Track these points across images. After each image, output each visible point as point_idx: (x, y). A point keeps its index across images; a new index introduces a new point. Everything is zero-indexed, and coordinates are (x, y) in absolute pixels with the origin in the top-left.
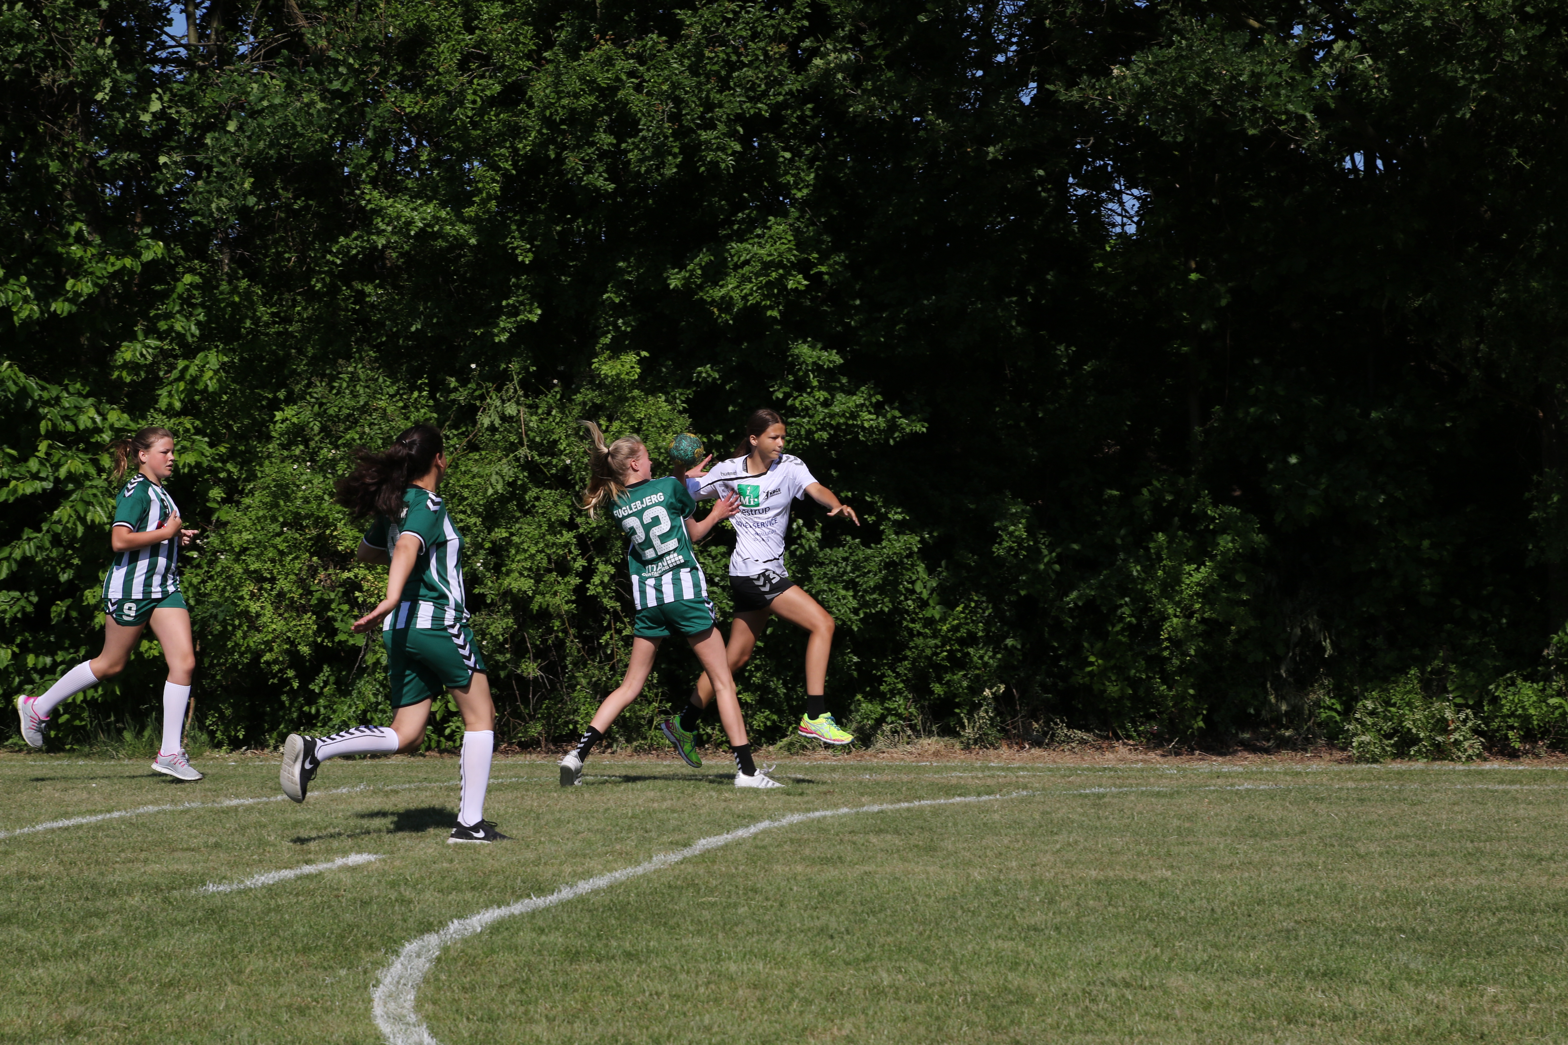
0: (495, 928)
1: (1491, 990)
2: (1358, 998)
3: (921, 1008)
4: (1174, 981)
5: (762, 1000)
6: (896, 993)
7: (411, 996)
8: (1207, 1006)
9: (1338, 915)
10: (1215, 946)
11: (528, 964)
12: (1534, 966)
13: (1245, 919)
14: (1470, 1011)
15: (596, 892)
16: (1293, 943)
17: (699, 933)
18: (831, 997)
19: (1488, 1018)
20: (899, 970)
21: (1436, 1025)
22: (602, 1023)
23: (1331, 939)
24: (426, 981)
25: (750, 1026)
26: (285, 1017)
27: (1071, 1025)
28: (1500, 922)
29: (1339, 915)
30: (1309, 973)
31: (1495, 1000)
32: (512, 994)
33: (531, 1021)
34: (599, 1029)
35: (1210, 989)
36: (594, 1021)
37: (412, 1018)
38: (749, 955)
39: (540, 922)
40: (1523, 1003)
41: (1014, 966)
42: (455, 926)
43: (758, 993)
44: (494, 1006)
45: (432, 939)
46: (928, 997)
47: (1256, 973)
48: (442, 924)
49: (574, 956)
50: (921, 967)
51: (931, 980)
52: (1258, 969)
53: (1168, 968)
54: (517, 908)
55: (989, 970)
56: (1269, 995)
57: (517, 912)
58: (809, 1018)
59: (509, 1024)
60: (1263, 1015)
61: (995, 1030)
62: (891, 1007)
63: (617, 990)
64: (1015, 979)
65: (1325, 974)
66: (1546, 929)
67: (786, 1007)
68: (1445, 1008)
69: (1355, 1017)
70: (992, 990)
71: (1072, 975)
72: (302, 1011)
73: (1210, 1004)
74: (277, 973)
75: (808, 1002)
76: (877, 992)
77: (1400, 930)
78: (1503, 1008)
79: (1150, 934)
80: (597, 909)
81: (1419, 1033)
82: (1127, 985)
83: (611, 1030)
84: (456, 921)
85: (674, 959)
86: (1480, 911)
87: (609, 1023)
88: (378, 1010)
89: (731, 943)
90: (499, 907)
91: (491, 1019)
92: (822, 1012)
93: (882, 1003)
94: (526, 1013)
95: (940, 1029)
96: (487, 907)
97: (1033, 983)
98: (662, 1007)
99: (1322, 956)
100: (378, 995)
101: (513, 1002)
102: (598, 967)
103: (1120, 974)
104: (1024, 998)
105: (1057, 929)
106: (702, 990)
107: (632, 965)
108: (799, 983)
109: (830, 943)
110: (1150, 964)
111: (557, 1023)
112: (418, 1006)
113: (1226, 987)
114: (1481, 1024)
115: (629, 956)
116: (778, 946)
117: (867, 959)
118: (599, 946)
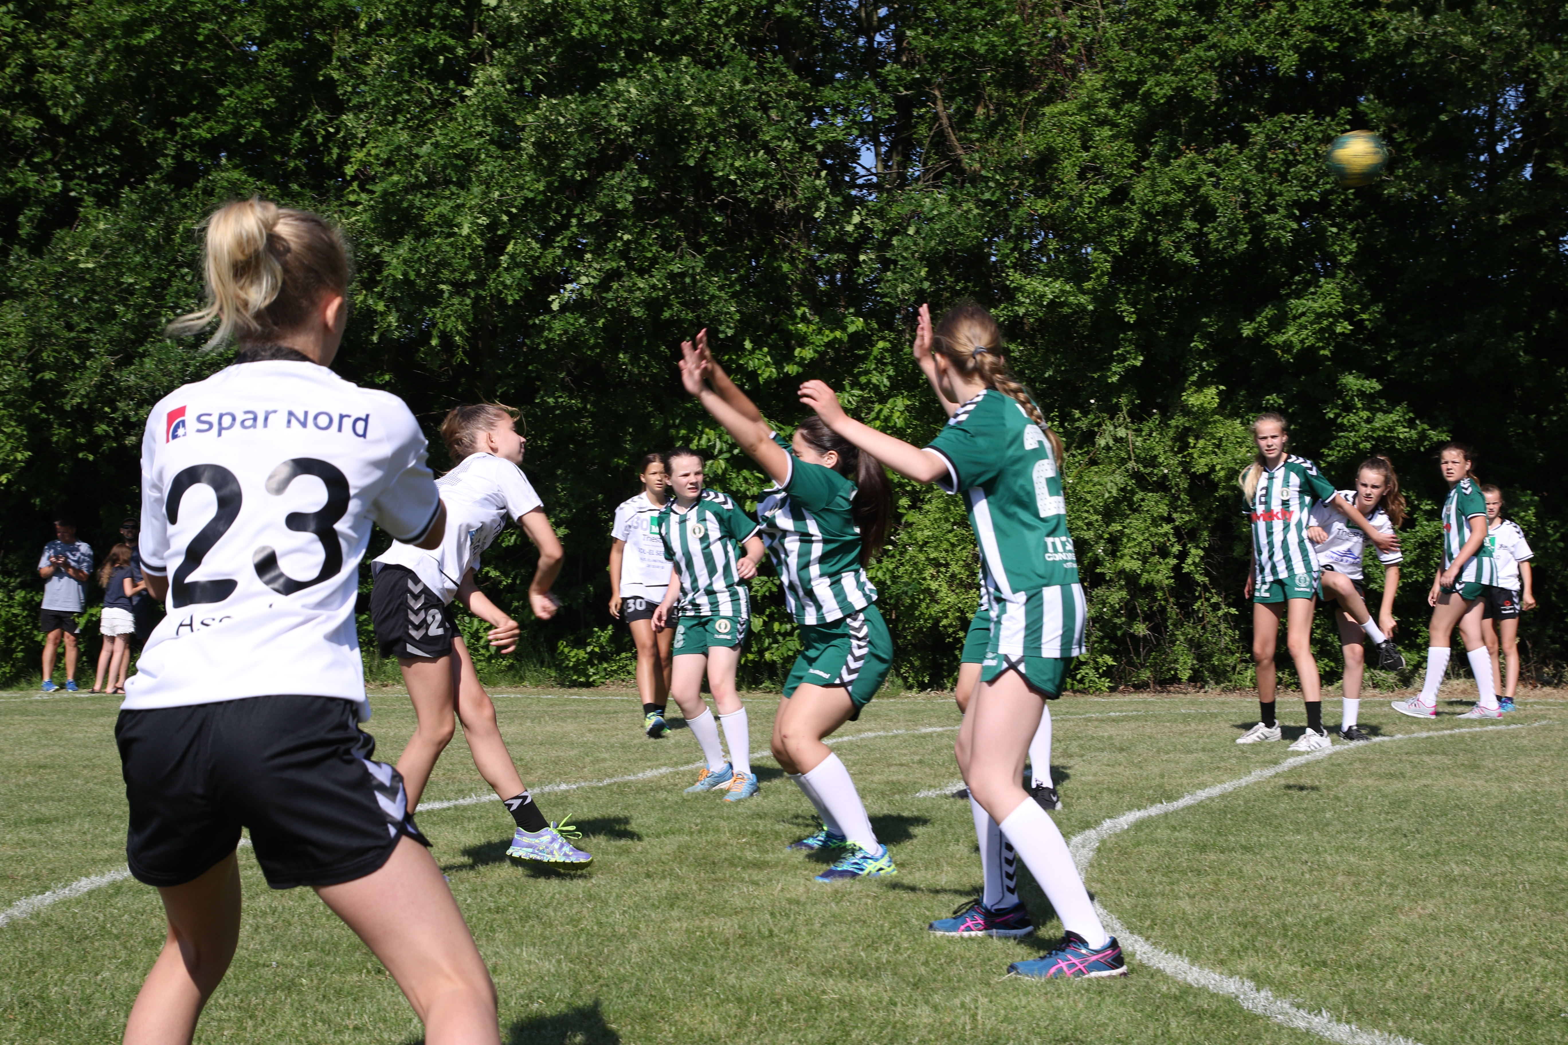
0: (1139, 826)
3: (1488, 893)
5: (1356, 885)
6: (1466, 880)
11: (1167, 853)
15: (1212, 799)
17: (1298, 832)
18: (1412, 883)
20: (1465, 862)
22: (1232, 900)
24: (1092, 865)
25: (1351, 905)
32: (1159, 877)
33: (1177, 897)
34: (1231, 905)
36: (1226, 899)
38: (1340, 849)
39: (1173, 822)
41: (1561, 861)
42: (1107, 823)
43: (1353, 879)
44: (1146, 886)
45: (1091, 833)
46: (1492, 885)
48: (1098, 823)
49: (1203, 848)
50: (1482, 860)
51: (1493, 871)
54: (1155, 810)
55: (1541, 862)
57: (1153, 814)
58: (1397, 900)
59: (1160, 900)
61: (1554, 911)
62: (1461, 892)
63: (1239, 874)
67: (1377, 890)
70: (1546, 879)
75: (1395, 887)
76: (1450, 880)
80: (1214, 812)
83: (1242, 905)
84: (1107, 820)
85: (1281, 851)
87: (1238, 900)
89: (1326, 839)
90: (1139, 810)
91: (1146, 895)
92: (1407, 895)
93: (1455, 889)
94: (1172, 890)
95: (1506, 910)
96: (1130, 808)
98: (1277, 888)
101: (1161, 883)
102: (1222, 857)
106: (1307, 876)
107: (1248, 856)
108: (1384, 872)
109: (1404, 841)
111: (1197, 899)
115: (1246, 849)
116: (1363, 842)
117: (1437, 854)
118: (1221, 840)
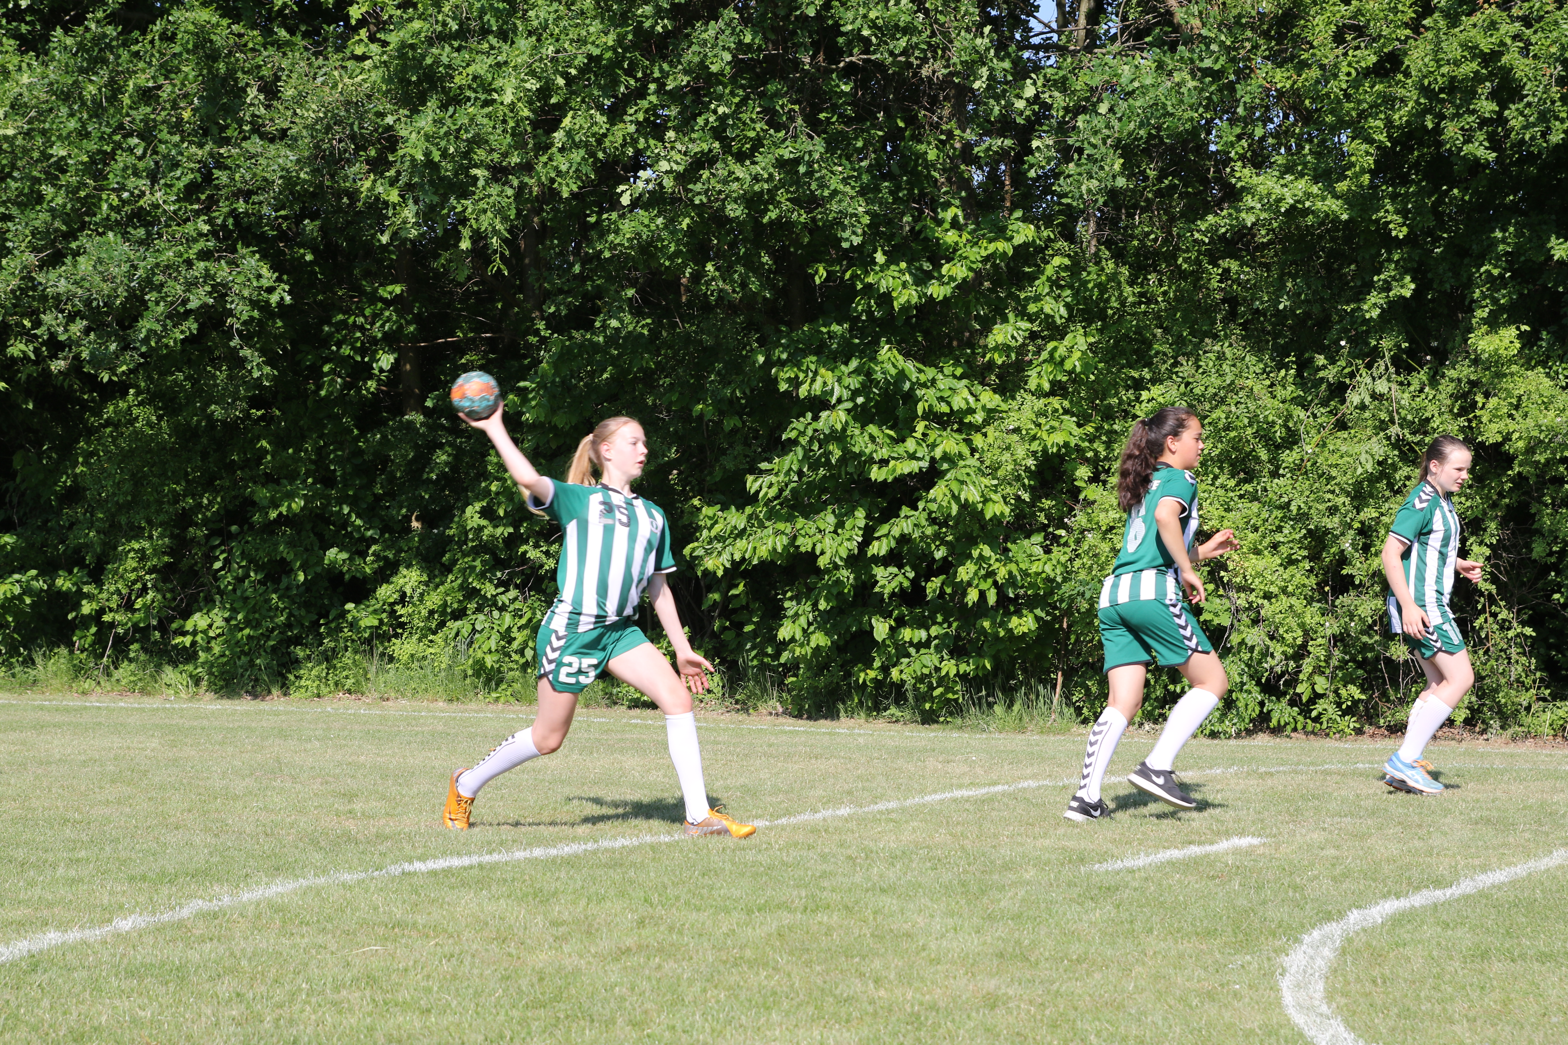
0: (1397, 920)
7: (1321, 986)
15: (1499, 887)
24: (1333, 971)
26: (1195, 1001)
33: (1450, 1020)
37: (1324, 1008)
39: (1444, 917)
42: (1354, 916)
45: (1334, 929)
48: (1341, 915)
54: (1418, 900)
57: (1417, 905)
72: (1211, 996)
74: (1181, 956)
80: (1502, 906)
84: (1355, 911)
88: (1288, 998)
90: (1398, 898)
94: (1444, 1009)
96: (1385, 897)
100: (1286, 984)
101: (1428, 999)
111: (1478, 1024)
112: (1330, 996)
118: (1510, 944)
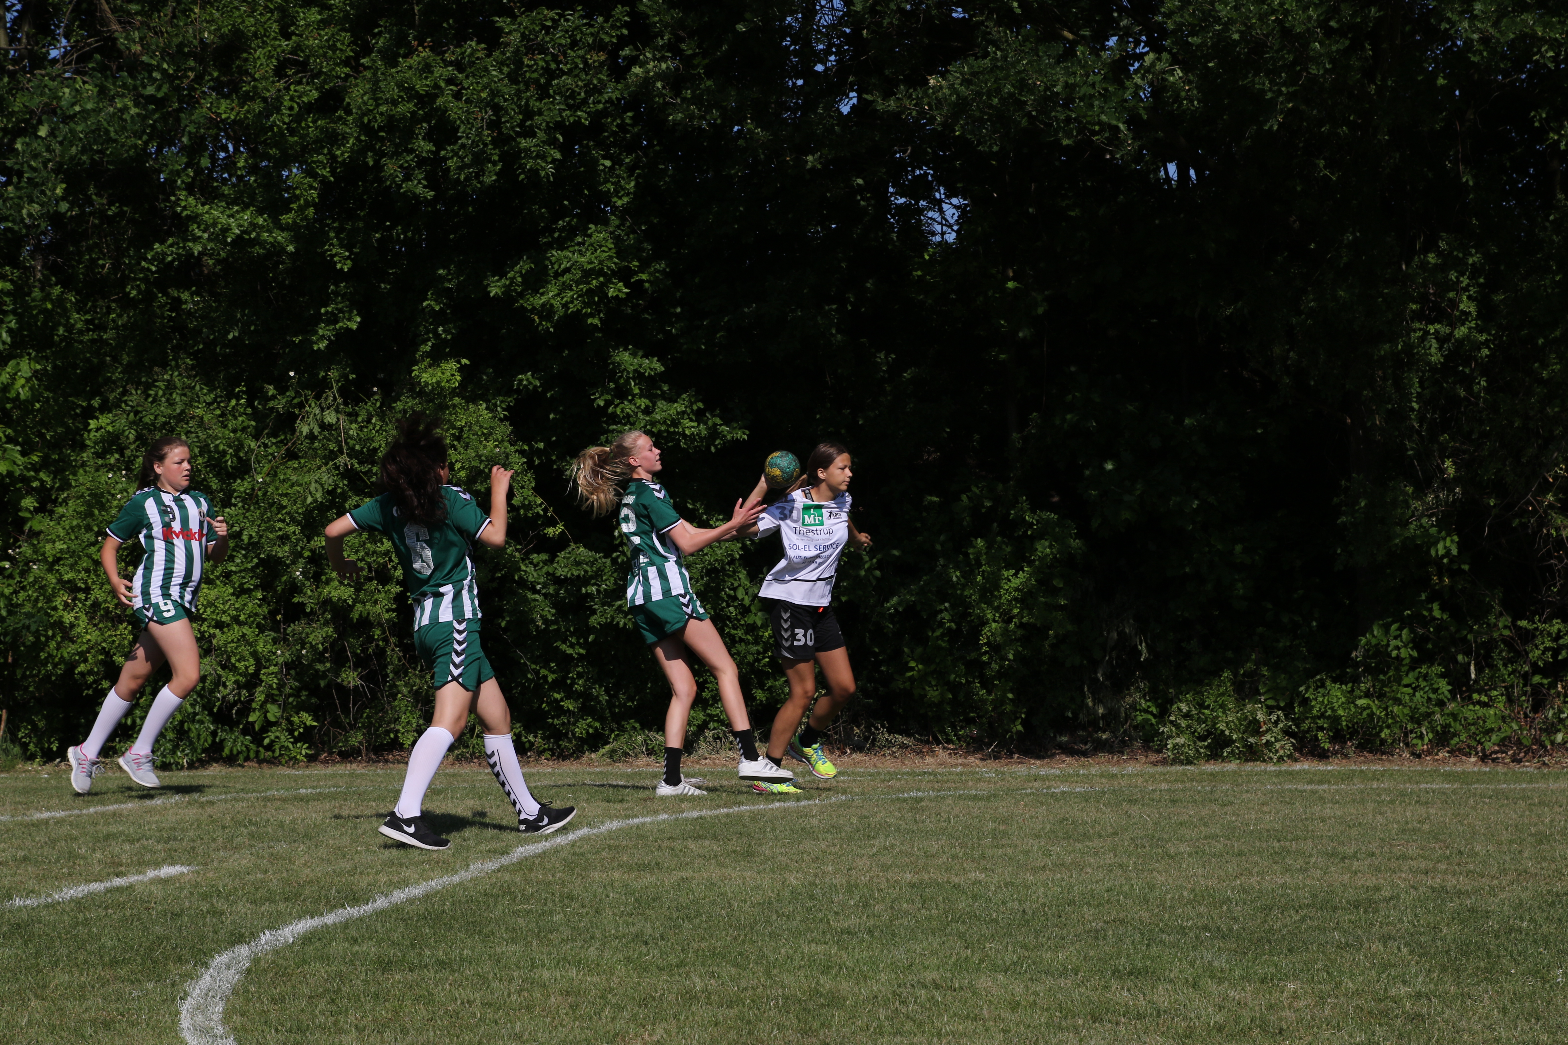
0: (307, 939)
1: (1291, 986)
2: (1162, 996)
3: (733, 1012)
4: (984, 982)
5: (574, 1007)
6: (708, 998)
7: (220, 1008)
8: (1015, 1006)
9: (1145, 915)
10: (1025, 947)
11: (339, 974)
12: (1332, 962)
13: (1055, 920)
14: (1271, 1007)
15: (411, 901)
16: (1101, 943)
17: (514, 941)
18: (644, 1003)
19: (1287, 1013)
20: (712, 975)
21: (1237, 1022)
22: (412, 1032)
23: (1138, 938)
24: (235, 992)
25: (562, 1032)
26: (90, 1031)
27: (880, 1027)
28: (1303, 919)
29: (1147, 915)
30: (1115, 971)
31: (1295, 996)
32: (322, 1005)
33: (341, 1031)
34: (409, 1039)
35: (1018, 989)
36: (404, 1031)
37: (220, 1030)
38: (562, 962)
39: (353, 932)
40: (1322, 999)
41: (826, 970)
42: (266, 937)
43: (570, 1000)
44: (304, 1018)
45: (243, 951)
46: (740, 1002)
47: (1064, 973)
48: (254, 936)
49: (385, 965)
50: (733, 971)
51: (744, 984)
52: (1066, 969)
53: (978, 970)
54: (330, 919)
55: (801, 973)
56: (1076, 995)
57: (329, 922)
58: (620, 1024)
59: (318, 1035)
60: (1067, 1013)
61: (805, 1033)
62: (703, 1012)
63: (429, 1000)
64: (827, 983)
65: (1131, 973)
66: (1346, 927)
67: (598, 1014)
68: (1246, 1004)
69: (1159, 1015)
70: (804, 993)
71: (883, 977)
72: (107, 1025)
73: (1018, 1004)
74: (82, 987)
75: (621, 1008)
76: (689, 997)
77: (1206, 928)
78: (1302, 1004)
79: (961, 936)
80: (411, 919)
81: (1220, 1029)
82: (937, 987)
83: (421, 1039)
84: (267, 933)
85: (487, 967)
86: (1284, 909)
87: (419, 1031)
88: (185, 1022)
89: (545, 950)
90: (312, 917)
91: (301, 1030)
92: (634, 1017)
93: (694, 1008)
94: (336, 1023)
95: (750, 1033)
96: (300, 918)
97: (845, 986)
98: (474, 1015)
99: (1128, 956)
100: (186, 1007)
101: (323, 1013)
102: (410, 977)
103: (930, 976)
104: (835, 1001)
105: (870, 932)
106: (514, 997)
107: (444, 974)
108: (611, 989)
109: (644, 949)
110: (961, 965)
111: (366, 1032)
112: (226, 1018)
113: (1034, 987)
114: (1280, 1019)
115: (442, 964)
116: (592, 952)
117: (681, 964)
118: (412, 955)
